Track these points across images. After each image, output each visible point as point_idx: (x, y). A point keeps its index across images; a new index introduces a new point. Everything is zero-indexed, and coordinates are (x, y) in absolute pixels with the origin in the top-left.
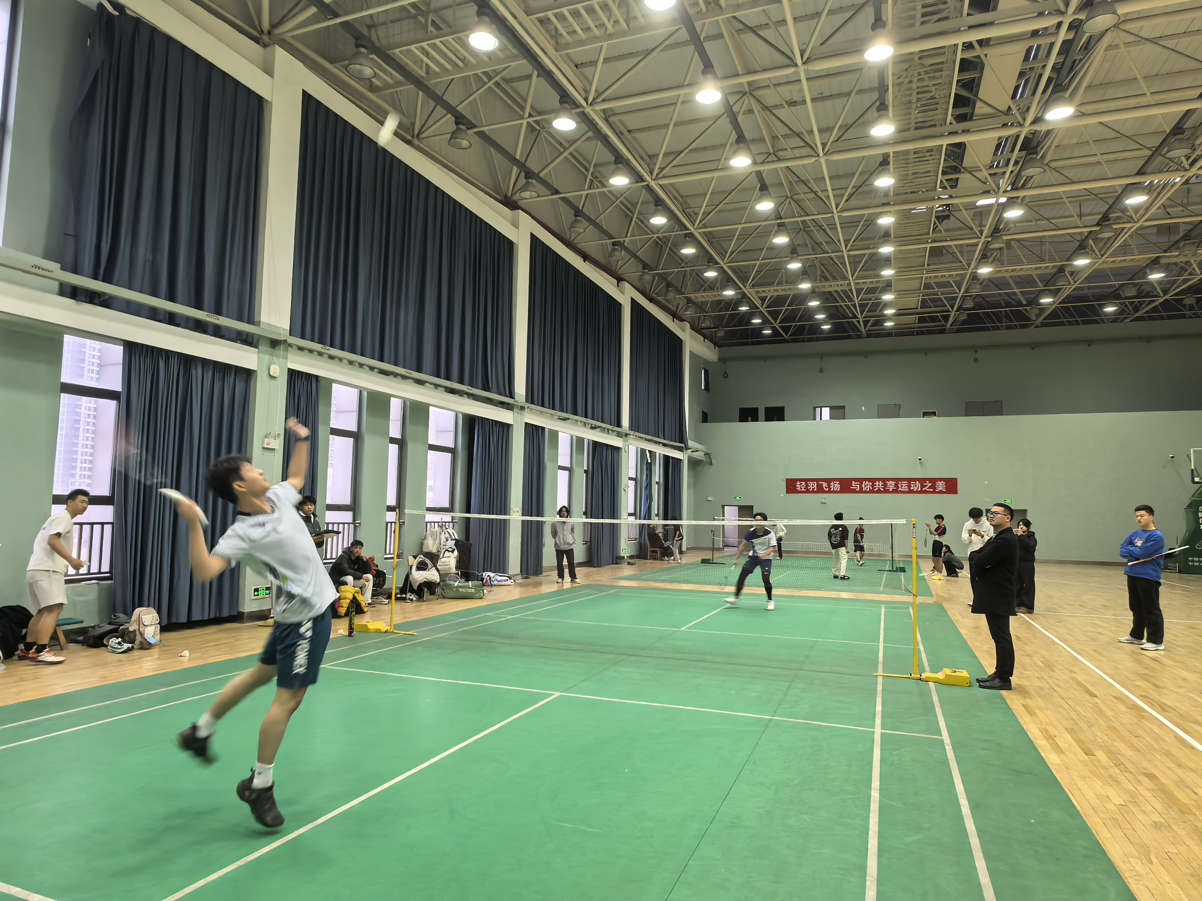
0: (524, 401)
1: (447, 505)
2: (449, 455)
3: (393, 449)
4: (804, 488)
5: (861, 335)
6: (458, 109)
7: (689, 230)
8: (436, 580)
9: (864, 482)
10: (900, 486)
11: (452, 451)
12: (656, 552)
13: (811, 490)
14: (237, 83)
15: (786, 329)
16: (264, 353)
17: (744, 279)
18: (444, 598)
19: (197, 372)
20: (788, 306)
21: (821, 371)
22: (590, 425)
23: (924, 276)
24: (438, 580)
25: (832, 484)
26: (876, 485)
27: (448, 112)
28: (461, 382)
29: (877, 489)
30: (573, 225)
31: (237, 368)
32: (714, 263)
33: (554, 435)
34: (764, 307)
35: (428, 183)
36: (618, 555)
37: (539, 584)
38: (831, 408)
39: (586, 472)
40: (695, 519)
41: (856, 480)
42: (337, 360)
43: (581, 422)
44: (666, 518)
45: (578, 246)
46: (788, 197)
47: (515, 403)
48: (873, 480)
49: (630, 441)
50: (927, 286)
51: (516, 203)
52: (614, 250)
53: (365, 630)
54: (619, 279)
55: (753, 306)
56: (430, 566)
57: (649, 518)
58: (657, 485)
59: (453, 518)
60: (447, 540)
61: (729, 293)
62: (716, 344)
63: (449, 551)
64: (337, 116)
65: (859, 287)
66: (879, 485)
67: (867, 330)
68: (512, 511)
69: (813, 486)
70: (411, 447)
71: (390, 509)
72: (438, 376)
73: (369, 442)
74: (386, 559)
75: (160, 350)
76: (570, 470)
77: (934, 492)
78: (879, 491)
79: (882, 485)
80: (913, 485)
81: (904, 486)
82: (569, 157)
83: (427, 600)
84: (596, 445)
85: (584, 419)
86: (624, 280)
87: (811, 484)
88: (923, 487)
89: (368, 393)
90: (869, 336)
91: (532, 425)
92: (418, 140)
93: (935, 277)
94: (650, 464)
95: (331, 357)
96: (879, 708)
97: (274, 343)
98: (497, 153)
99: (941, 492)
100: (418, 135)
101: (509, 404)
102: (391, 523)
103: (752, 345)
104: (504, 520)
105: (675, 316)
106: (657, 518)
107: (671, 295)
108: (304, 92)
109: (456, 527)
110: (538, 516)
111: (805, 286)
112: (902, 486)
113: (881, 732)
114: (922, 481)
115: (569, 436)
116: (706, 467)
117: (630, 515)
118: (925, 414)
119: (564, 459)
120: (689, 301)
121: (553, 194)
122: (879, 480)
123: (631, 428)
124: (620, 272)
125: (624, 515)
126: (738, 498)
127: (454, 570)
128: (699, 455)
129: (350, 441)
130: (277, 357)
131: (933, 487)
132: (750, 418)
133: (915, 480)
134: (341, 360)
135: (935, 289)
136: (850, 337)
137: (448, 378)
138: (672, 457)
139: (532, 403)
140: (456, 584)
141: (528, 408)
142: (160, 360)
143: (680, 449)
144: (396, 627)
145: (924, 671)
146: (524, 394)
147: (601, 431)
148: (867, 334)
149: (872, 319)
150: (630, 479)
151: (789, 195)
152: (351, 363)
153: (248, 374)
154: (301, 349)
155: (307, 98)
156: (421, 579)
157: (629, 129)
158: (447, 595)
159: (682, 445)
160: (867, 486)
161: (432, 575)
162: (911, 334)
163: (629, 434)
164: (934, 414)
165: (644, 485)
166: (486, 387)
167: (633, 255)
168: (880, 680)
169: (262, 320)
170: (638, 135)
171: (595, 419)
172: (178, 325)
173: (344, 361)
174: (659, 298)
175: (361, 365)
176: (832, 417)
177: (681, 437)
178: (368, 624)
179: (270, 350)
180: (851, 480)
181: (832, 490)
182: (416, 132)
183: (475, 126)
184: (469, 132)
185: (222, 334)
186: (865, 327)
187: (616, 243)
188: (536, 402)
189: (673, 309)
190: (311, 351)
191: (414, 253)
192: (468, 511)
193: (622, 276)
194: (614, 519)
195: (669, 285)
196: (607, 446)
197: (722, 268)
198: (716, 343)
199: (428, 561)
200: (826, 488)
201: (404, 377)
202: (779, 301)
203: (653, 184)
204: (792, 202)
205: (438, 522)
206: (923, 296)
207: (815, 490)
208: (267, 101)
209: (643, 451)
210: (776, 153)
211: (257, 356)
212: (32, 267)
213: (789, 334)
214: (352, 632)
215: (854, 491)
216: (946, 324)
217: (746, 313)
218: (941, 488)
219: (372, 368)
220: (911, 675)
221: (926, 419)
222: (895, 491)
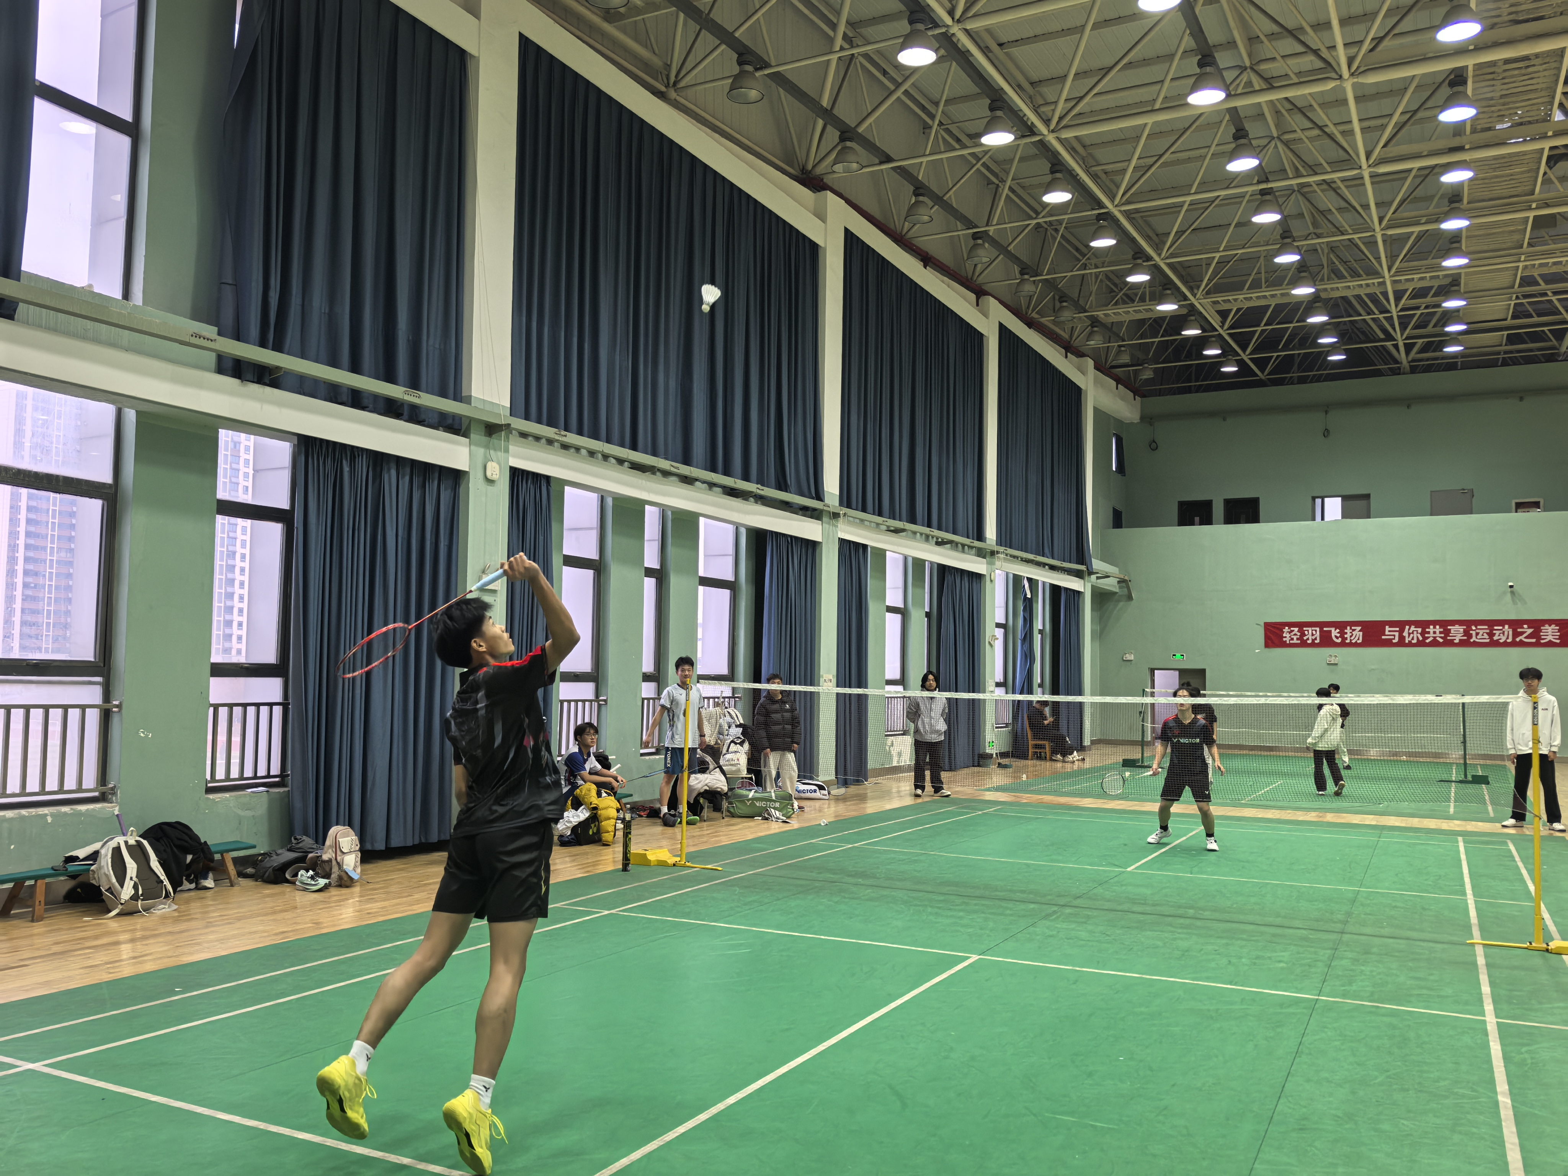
0: (837, 504)
1: (724, 670)
2: (726, 593)
3: (650, 583)
4: (1298, 639)
5: (1399, 368)
6: (737, 35)
7: (1105, 207)
8: (723, 787)
9: (1407, 627)
10: (1474, 633)
11: (731, 586)
12: (1042, 747)
13: (1309, 642)
14: (431, 32)
15: (1262, 363)
16: (478, 445)
17: (1192, 282)
18: (733, 815)
19: (390, 476)
20: (1265, 325)
21: (1326, 433)
22: (935, 539)
23: (1521, 265)
24: (726, 789)
25: (1348, 630)
26: (1429, 633)
27: (722, 42)
28: (746, 478)
29: (1431, 639)
30: (912, 210)
31: (441, 468)
32: (1144, 259)
33: (881, 554)
34: (1226, 327)
35: (693, 158)
36: (981, 752)
37: (862, 798)
38: (1345, 498)
39: (928, 615)
40: (1102, 694)
41: (1392, 624)
42: (572, 450)
43: (921, 534)
44: (1055, 691)
45: (916, 242)
46: (1274, 138)
47: (825, 508)
48: (1423, 625)
49: (998, 563)
50: (1528, 281)
51: (822, 180)
52: (975, 246)
53: (644, 861)
54: (980, 293)
55: (1206, 326)
56: (711, 767)
57: (1030, 692)
58: (1040, 635)
59: (734, 690)
60: (729, 727)
61: (1168, 307)
62: (1136, 392)
63: (736, 744)
64: (564, 66)
65: (1400, 287)
66: (1435, 633)
67: (1410, 358)
68: (822, 680)
69: (1314, 634)
70: (675, 582)
71: (647, 678)
72: (713, 469)
73: (617, 573)
74: (642, 755)
75: (344, 446)
76: (903, 612)
77: (1538, 644)
78: (1435, 643)
79: (1440, 633)
80: (1497, 632)
81: (1480, 634)
82: (904, 98)
83: (709, 819)
84: (943, 570)
85: (927, 530)
86: (986, 293)
87: (1309, 631)
88: (1516, 634)
89: (614, 499)
90: (1413, 370)
91: (849, 541)
92: (675, 90)
93: (1541, 265)
94: (1031, 600)
95: (565, 447)
96: (1486, 989)
97: (492, 429)
98: (789, 96)
99: (1550, 644)
100: (675, 84)
101: (814, 510)
102: (648, 699)
103: (1197, 392)
104: (811, 692)
105: (1069, 348)
106: (1040, 690)
107: (1066, 315)
108: (521, 35)
109: (739, 705)
110: (859, 687)
111: (1303, 291)
112: (1477, 634)
113: (1497, 1022)
114: (1515, 624)
115: (901, 557)
116: (1121, 604)
117: (998, 685)
118: (1520, 506)
119: (894, 598)
120: (1095, 322)
121: (881, 163)
122: (1435, 623)
123: (1000, 541)
124: (981, 280)
125: (990, 685)
126: (1178, 656)
127: (744, 773)
128: (1111, 584)
129: (589, 574)
130: (495, 450)
131: (1536, 634)
132: (1197, 519)
133: (1502, 623)
134: (578, 449)
135: (1539, 285)
136: (1378, 373)
137: (727, 473)
138: (1066, 589)
139: (849, 506)
140: (751, 794)
141: (845, 515)
142: (344, 462)
143: (1079, 574)
144: (691, 857)
145: (1552, 939)
146: (838, 493)
147: (952, 549)
148: (1411, 366)
149: (1420, 341)
150: (998, 625)
151: (1275, 135)
152: (592, 453)
153: (455, 477)
154: (524, 435)
155: (526, 45)
156: (699, 786)
157: (1002, 41)
158: (738, 812)
159: (1083, 568)
160: (1413, 634)
161: (715, 780)
162: (1493, 364)
163: (998, 552)
164: (1536, 505)
165: (1020, 635)
166: (783, 485)
167: (1002, 249)
168: (1479, 950)
169: (473, 394)
170: (1015, 51)
171: (944, 529)
172: (363, 408)
173: (584, 452)
174: (1043, 320)
175: (606, 457)
176: (1347, 514)
177: (1081, 556)
178: (647, 852)
179: (485, 439)
180: (1383, 624)
181: (1348, 641)
182: (672, 79)
183: (767, 65)
184: (758, 74)
185: (423, 417)
186: (1408, 353)
187: (979, 235)
188: (854, 505)
189: (1065, 335)
190: (537, 438)
191: (675, 276)
192: (757, 679)
193: (985, 287)
194: (973, 692)
195: (1063, 297)
196: (962, 572)
197: (1157, 267)
198: (1137, 390)
199: (708, 759)
200: (1336, 637)
201: (666, 474)
202: (1251, 316)
203: (1051, 139)
204: (1279, 145)
205: (714, 698)
206: (1517, 298)
207: (1317, 641)
208: (474, 57)
209: (1017, 579)
210: (1255, 68)
211: (468, 449)
212: (192, 336)
213: (1266, 372)
214: (628, 864)
215: (1389, 643)
216: (1560, 345)
217: (1195, 338)
218: (1550, 638)
219: (620, 461)
220: (1531, 943)
221: (1522, 516)
222: (1465, 643)
